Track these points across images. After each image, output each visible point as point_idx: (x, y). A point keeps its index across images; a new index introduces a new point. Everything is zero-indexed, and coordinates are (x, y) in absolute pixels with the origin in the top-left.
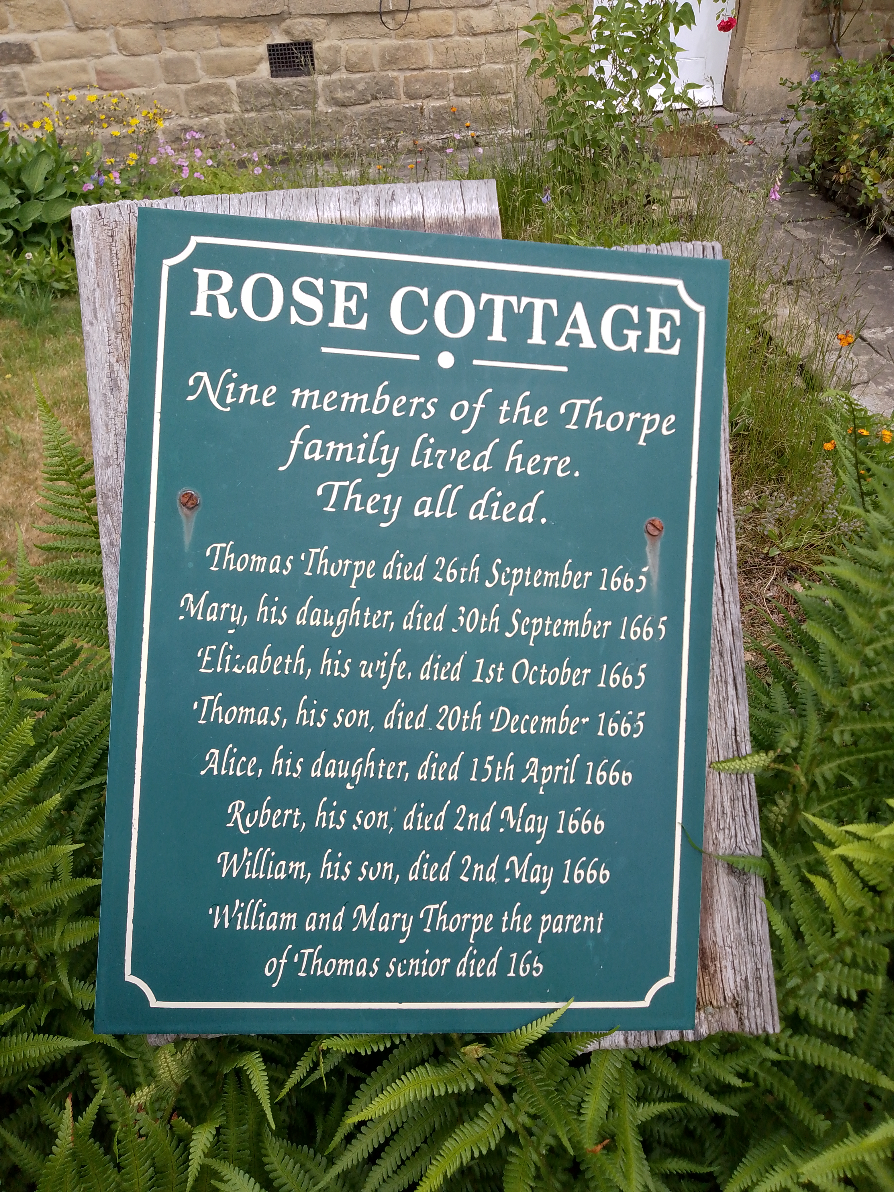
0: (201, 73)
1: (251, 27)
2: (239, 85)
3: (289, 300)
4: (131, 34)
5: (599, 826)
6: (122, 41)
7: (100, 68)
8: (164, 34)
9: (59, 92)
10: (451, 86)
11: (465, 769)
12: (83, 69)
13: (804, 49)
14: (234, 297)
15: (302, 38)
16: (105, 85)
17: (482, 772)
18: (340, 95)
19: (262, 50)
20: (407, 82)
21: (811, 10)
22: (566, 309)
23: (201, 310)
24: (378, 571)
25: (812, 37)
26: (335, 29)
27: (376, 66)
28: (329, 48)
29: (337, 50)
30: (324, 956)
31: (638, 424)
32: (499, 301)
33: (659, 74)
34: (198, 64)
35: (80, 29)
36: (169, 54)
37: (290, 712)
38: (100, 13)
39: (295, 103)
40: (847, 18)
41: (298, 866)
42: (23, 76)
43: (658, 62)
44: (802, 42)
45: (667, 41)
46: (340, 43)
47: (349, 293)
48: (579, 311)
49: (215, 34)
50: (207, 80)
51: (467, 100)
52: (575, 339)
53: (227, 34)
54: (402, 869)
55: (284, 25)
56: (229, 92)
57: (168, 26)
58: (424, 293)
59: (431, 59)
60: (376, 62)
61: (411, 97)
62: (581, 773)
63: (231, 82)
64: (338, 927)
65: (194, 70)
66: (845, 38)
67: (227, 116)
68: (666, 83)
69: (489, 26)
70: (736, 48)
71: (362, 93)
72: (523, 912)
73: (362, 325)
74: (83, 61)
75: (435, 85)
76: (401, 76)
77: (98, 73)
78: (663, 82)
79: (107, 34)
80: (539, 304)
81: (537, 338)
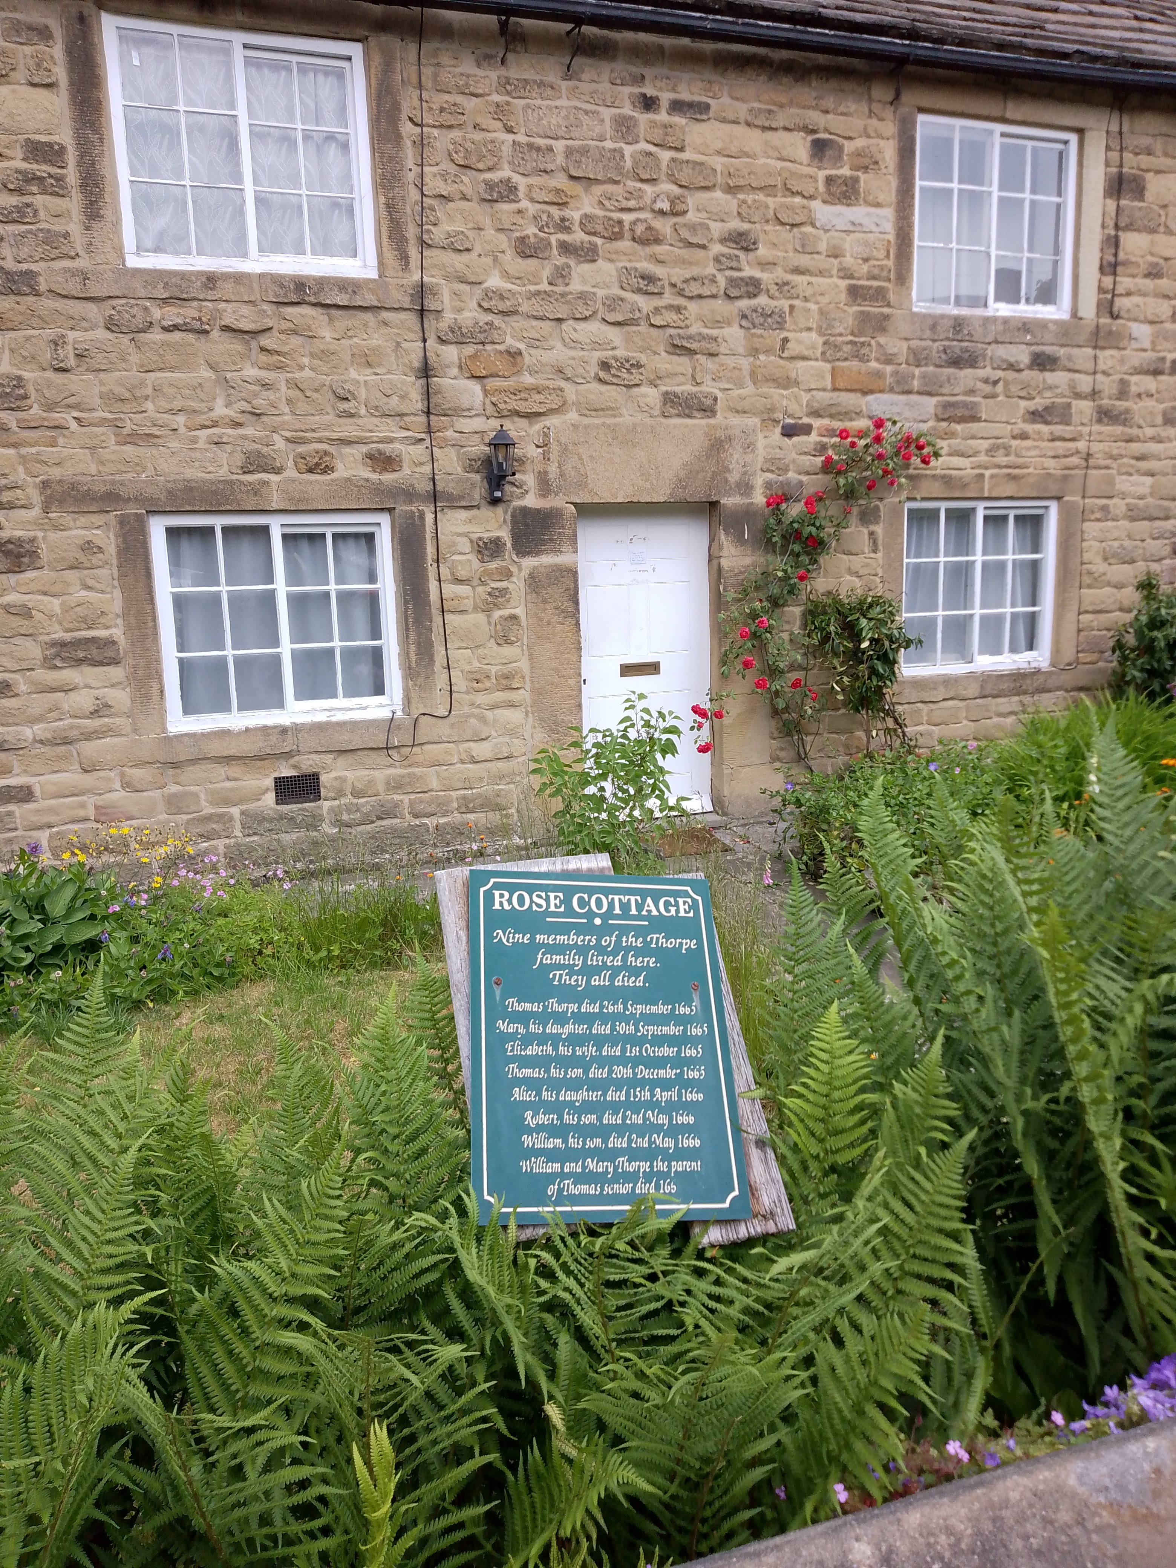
0: (204, 804)
1: (259, 763)
2: (242, 813)
3: (532, 901)
4: (137, 774)
5: (691, 1119)
6: (127, 779)
7: (100, 803)
8: (171, 772)
9: (50, 827)
10: (455, 805)
11: (628, 1095)
12: (83, 806)
13: (777, 765)
14: (510, 901)
15: (309, 771)
16: (103, 818)
17: (635, 1096)
18: (345, 817)
19: (269, 782)
20: (412, 803)
21: (776, 734)
22: (644, 900)
23: (497, 906)
24: (579, 1008)
25: (782, 754)
26: (342, 761)
27: (381, 791)
28: (336, 778)
29: (343, 780)
30: (575, 1184)
31: (681, 944)
32: (616, 898)
33: (653, 791)
34: (202, 796)
35: (86, 771)
36: (174, 789)
37: (547, 1071)
38: (109, 757)
39: (298, 826)
40: (809, 739)
41: (558, 1141)
42: (17, 814)
43: (651, 781)
44: (775, 759)
45: (656, 765)
46: (347, 773)
47: (556, 897)
48: (649, 900)
49: (222, 771)
50: (208, 810)
51: (472, 816)
52: (649, 912)
53: (235, 770)
54: (605, 1141)
55: (292, 761)
56: (231, 819)
57: (175, 765)
58: (586, 896)
59: (434, 784)
60: (381, 788)
61: (416, 816)
62: (680, 1095)
63: (235, 811)
64: (579, 1170)
65: (198, 802)
66: (811, 754)
67: (227, 841)
68: (660, 797)
69: (489, 755)
70: (717, 765)
71: (367, 814)
72: (663, 1161)
73: (562, 909)
74: (84, 798)
75: (439, 805)
76: (406, 799)
77: (97, 808)
78: (657, 797)
79: (112, 774)
80: (633, 899)
81: (634, 911)
